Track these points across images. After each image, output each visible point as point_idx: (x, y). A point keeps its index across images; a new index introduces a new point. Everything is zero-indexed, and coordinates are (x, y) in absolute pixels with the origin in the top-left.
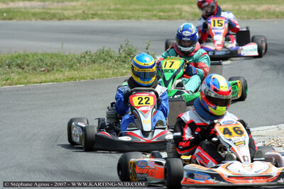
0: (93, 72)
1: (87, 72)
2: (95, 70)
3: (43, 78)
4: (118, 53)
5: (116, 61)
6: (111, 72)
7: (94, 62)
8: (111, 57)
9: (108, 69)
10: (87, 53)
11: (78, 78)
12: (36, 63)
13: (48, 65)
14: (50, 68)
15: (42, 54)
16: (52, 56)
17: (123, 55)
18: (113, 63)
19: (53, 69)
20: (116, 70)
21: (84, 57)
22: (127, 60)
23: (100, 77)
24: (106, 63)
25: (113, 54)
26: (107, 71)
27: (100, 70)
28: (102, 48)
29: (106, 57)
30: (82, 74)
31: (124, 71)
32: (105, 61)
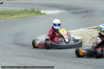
1: (22, 16)
2: (24, 15)
3: (10, 17)
4: (30, 10)
5: (30, 12)
6: (29, 15)
7: (24, 13)
8: (28, 11)
9: (28, 15)
12: (8, 13)
13: (11, 14)
14: (12, 15)
15: (9, 11)
16: (12, 11)
17: (32, 11)
19: (13, 15)
23: (26, 17)
24: (27, 13)
27: (26, 15)
28: (25, 9)
30: (21, 16)
31: (32, 15)
32: (27, 12)
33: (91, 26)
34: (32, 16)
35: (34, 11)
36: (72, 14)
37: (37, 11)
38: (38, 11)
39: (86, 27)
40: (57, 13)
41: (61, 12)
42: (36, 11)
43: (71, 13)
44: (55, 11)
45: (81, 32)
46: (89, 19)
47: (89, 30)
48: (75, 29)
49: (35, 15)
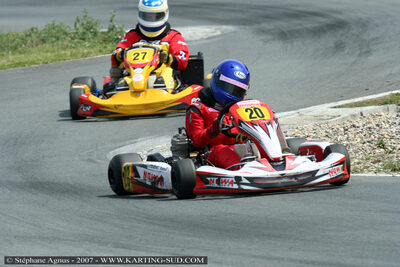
0: (45, 55)
1: (37, 55)
2: (47, 51)
4: (73, 28)
5: (72, 39)
7: (43, 41)
8: (65, 33)
9: (65, 48)
10: (32, 30)
11: (26, 62)
17: (81, 30)
18: (70, 42)
20: (74, 51)
21: (30, 35)
22: (86, 36)
23: (53, 60)
24: (60, 43)
25: (67, 30)
26: (63, 52)
27: (53, 51)
29: (58, 35)
30: (32, 57)
31: (86, 51)
32: (58, 39)
33: (367, 91)
34: (84, 55)
35: (95, 34)
36: (274, 39)
37: (106, 30)
38: (111, 29)
39: (342, 98)
40: (202, 39)
41: (218, 33)
42: (103, 33)
43: (270, 37)
44: (193, 28)
45: (319, 118)
46: (352, 60)
47: (359, 109)
48: (289, 110)
49: (100, 51)
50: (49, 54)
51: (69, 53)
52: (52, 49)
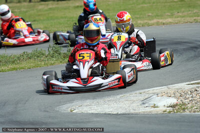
7: (30, 58)
8: (43, 54)
10: (24, 53)
11: (18, 68)
17: (52, 53)
18: (45, 58)
21: (23, 56)
24: (39, 58)
25: (44, 52)
26: (40, 63)
28: (35, 49)
29: (39, 55)
30: (21, 66)
31: (53, 62)
35: (60, 54)
38: (69, 51)
42: (64, 53)
49: (61, 62)
50: (32, 64)
51: (43, 64)
52: (34, 62)
